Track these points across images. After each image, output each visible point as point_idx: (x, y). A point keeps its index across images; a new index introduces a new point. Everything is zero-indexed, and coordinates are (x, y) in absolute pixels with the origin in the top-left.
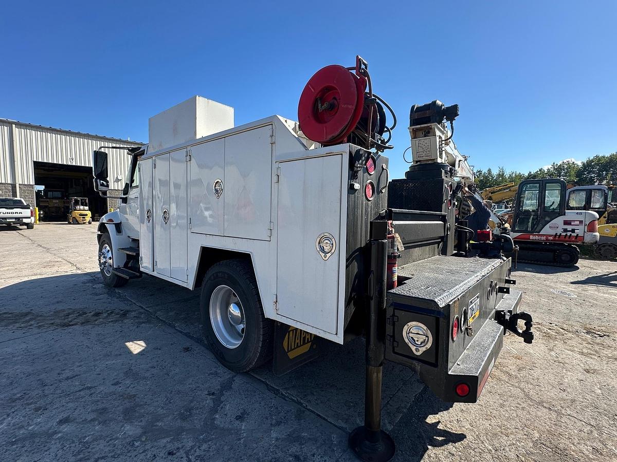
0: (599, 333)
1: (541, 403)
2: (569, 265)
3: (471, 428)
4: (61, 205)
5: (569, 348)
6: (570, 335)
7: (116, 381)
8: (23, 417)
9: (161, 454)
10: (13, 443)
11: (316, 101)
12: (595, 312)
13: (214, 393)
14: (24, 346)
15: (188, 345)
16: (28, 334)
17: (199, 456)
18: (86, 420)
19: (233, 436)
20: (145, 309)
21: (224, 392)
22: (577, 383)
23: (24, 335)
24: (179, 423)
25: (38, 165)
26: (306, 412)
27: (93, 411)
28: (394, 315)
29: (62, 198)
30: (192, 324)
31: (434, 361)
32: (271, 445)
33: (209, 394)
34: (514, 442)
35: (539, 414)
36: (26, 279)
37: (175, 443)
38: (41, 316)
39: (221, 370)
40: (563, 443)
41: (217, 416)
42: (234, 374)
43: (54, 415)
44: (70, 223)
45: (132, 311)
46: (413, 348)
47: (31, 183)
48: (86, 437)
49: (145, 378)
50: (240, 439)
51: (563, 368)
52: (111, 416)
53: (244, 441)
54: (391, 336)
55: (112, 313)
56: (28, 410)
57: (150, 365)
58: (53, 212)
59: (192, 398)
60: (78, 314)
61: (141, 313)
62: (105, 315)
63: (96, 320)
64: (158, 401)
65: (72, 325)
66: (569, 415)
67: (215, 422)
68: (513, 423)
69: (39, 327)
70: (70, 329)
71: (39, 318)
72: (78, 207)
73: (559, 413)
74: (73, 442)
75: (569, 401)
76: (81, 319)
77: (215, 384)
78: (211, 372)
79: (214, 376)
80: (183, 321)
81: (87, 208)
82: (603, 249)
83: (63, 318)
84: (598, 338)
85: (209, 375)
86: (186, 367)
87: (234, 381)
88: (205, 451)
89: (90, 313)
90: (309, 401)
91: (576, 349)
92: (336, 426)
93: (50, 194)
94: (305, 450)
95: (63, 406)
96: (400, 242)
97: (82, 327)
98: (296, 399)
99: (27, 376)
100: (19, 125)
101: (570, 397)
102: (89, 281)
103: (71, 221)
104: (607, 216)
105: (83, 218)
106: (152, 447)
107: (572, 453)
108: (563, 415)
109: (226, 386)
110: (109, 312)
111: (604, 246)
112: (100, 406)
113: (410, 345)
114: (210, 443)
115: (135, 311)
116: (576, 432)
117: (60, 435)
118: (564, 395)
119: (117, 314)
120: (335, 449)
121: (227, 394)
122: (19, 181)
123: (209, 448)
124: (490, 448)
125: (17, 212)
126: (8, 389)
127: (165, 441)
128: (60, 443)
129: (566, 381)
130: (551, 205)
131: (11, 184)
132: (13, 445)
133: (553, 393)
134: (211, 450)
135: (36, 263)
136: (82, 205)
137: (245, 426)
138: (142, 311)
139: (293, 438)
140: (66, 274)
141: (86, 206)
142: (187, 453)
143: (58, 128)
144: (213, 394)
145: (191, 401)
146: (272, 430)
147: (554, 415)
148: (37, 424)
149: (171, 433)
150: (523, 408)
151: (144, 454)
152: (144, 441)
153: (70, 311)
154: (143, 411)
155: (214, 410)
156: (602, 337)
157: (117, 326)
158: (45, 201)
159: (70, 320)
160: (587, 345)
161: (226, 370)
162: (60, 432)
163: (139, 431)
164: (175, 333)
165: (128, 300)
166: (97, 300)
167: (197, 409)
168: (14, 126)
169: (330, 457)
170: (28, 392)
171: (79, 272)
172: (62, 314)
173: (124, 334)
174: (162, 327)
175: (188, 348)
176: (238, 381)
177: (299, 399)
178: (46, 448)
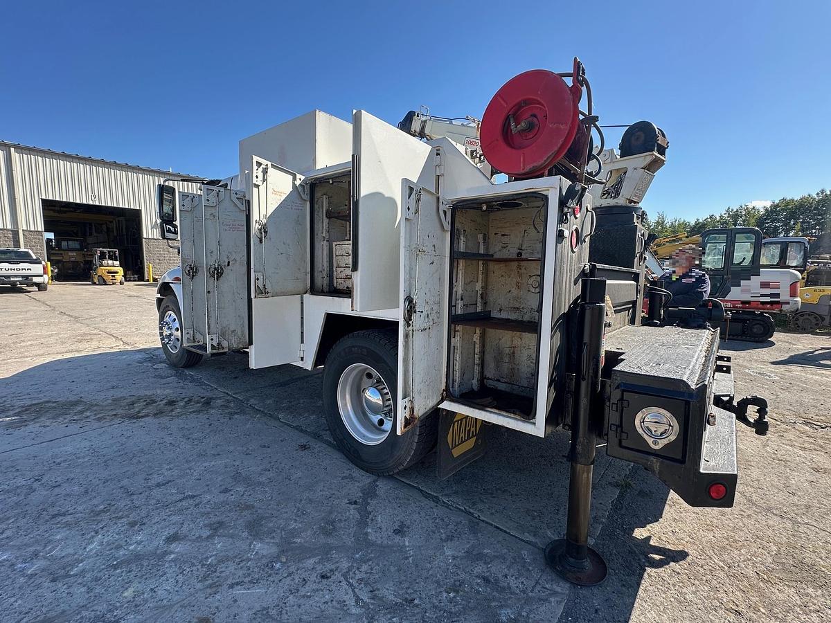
0: (819, 424)
1: (769, 509)
2: (762, 340)
3: (692, 541)
4: (80, 259)
5: (787, 442)
6: (783, 426)
7: (224, 487)
8: (117, 534)
9: (313, 578)
10: (115, 567)
11: (507, 118)
12: (807, 398)
13: (356, 501)
14: (88, 444)
15: (303, 441)
16: (87, 429)
17: (361, 580)
18: (200, 537)
19: (398, 554)
20: (231, 396)
21: (369, 500)
22: (806, 484)
23: (81, 430)
24: (322, 540)
25: (48, 205)
26: (480, 524)
27: (206, 526)
28: (622, 399)
29: (81, 249)
30: (300, 415)
31: (679, 457)
32: (448, 565)
33: (350, 503)
34: (749, 557)
35: (771, 522)
36: (59, 357)
37: (325, 563)
38: (96, 405)
39: (356, 472)
40: (809, 557)
41: (369, 530)
42: (374, 477)
43: (157, 531)
44: (94, 284)
45: (216, 398)
46: (650, 441)
47: (40, 229)
48: (207, 558)
49: (260, 484)
50: (407, 558)
51: (785, 467)
52: (231, 532)
53: (413, 560)
54: (617, 426)
55: (190, 401)
56: (121, 525)
57: (261, 467)
58: (70, 269)
59: (329, 508)
60: (145, 403)
61: (228, 401)
62: (182, 404)
63: (172, 411)
64: (287, 513)
65: (142, 417)
66: (807, 524)
67: (369, 538)
68: (741, 533)
69: (99, 419)
70: (142, 422)
71: (95, 408)
72: (105, 262)
73: (795, 522)
74: (193, 565)
75: (803, 507)
76: (151, 409)
77: (355, 490)
78: (344, 475)
79: (348, 480)
80: (288, 411)
81: (117, 263)
82: (801, 319)
83: (127, 407)
84: (820, 430)
85: (342, 479)
86: (310, 468)
87: (377, 486)
88: (366, 573)
89: (161, 401)
90: (481, 511)
91: (796, 444)
92: (524, 541)
93: (64, 244)
94: (493, 569)
95: (165, 519)
96: (610, 307)
97: (157, 420)
98: (462, 508)
99: (104, 483)
100: (20, 149)
101: (803, 502)
102: (146, 360)
103: (96, 280)
104: (806, 277)
105: (112, 276)
106: (298, 569)
107: (823, 569)
108: (800, 523)
109: (370, 493)
110: (186, 400)
111: (802, 316)
112: (214, 519)
113: (645, 436)
114: (370, 563)
115: (220, 398)
116: (821, 544)
117: (172, 556)
118: (795, 499)
119: (197, 403)
120: (531, 568)
121: (373, 503)
122: (22, 226)
123: (372, 569)
124: (721, 564)
125: (24, 268)
126: (85, 499)
127: (311, 561)
128: (176, 565)
129: (793, 482)
130: (741, 262)
131: (12, 231)
132: (116, 569)
133: (781, 497)
134: (374, 571)
135: (66, 336)
136: (111, 258)
137: (409, 542)
138: (229, 398)
139: (474, 556)
140: (112, 351)
141: (116, 260)
142: (345, 576)
143: (74, 154)
144: (355, 503)
145: (331, 512)
146: (443, 546)
147: (789, 525)
148: (139, 543)
149: (316, 551)
150: (749, 516)
151: (289, 578)
152: (285, 563)
153: (133, 399)
154: (271, 525)
155: (363, 523)
156: (823, 428)
157: (203, 417)
158: (58, 254)
159: (137, 410)
160: (807, 438)
161: (363, 472)
162: (172, 553)
163: (274, 550)
164: (282, 427)
165: (205, 384)
166: (164, 384)
167: (341, 521)
168: (12, 149)
169: (527, 578)
170: (113, 503)
171: (129, 348)
172: (124, 403)
173: (215, 428)
174: (263, 419)
175: (305, 446)
176: (383, 486)
177: (467, 508)
178: (160, 573)
